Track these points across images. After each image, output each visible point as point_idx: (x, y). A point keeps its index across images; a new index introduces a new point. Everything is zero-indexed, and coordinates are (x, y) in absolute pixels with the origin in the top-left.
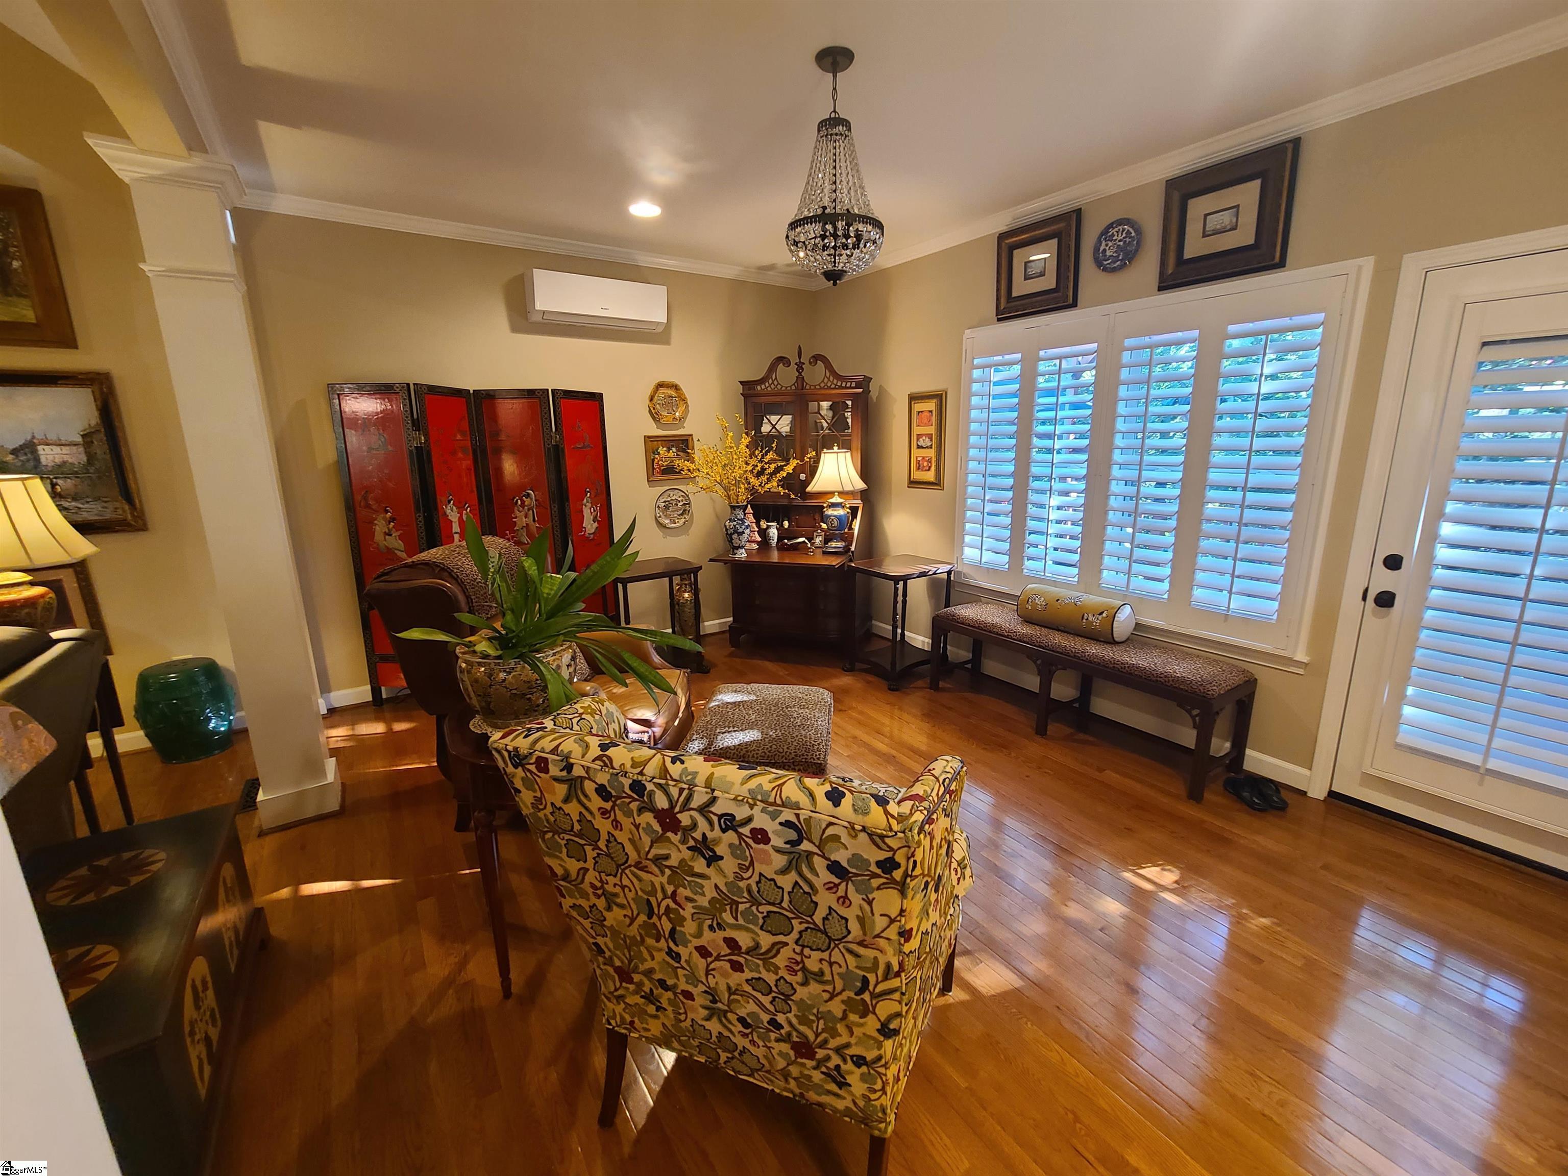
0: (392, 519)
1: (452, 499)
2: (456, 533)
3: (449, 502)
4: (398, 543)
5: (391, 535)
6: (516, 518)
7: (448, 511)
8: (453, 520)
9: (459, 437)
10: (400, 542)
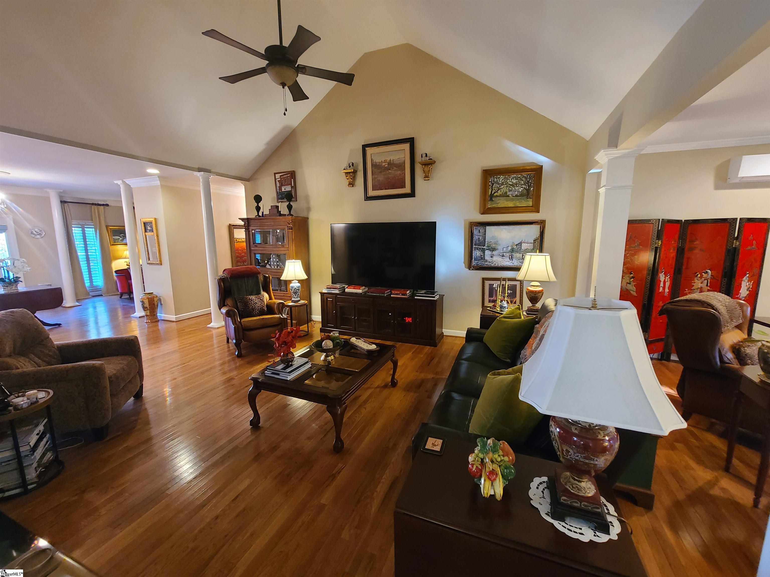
0: (633, 277)
1: (663, 271)
2: (661, 287)
3: (662, 272)
4: (633, 288)
5: (630, 284)
6: (694, 283)
7: (661, 277)
8: (661, 280)
9: (673, 242)
10: (634, 287)
